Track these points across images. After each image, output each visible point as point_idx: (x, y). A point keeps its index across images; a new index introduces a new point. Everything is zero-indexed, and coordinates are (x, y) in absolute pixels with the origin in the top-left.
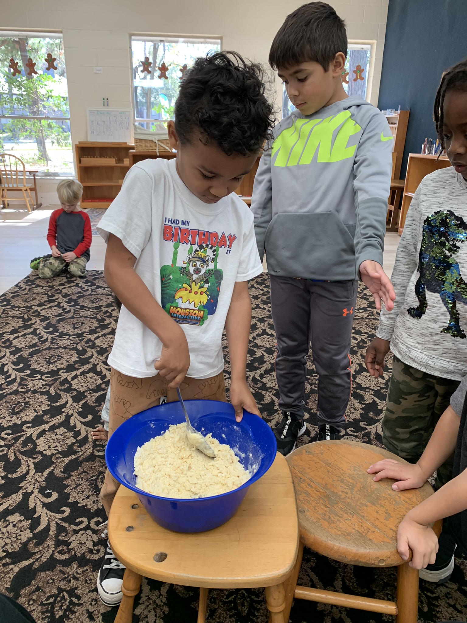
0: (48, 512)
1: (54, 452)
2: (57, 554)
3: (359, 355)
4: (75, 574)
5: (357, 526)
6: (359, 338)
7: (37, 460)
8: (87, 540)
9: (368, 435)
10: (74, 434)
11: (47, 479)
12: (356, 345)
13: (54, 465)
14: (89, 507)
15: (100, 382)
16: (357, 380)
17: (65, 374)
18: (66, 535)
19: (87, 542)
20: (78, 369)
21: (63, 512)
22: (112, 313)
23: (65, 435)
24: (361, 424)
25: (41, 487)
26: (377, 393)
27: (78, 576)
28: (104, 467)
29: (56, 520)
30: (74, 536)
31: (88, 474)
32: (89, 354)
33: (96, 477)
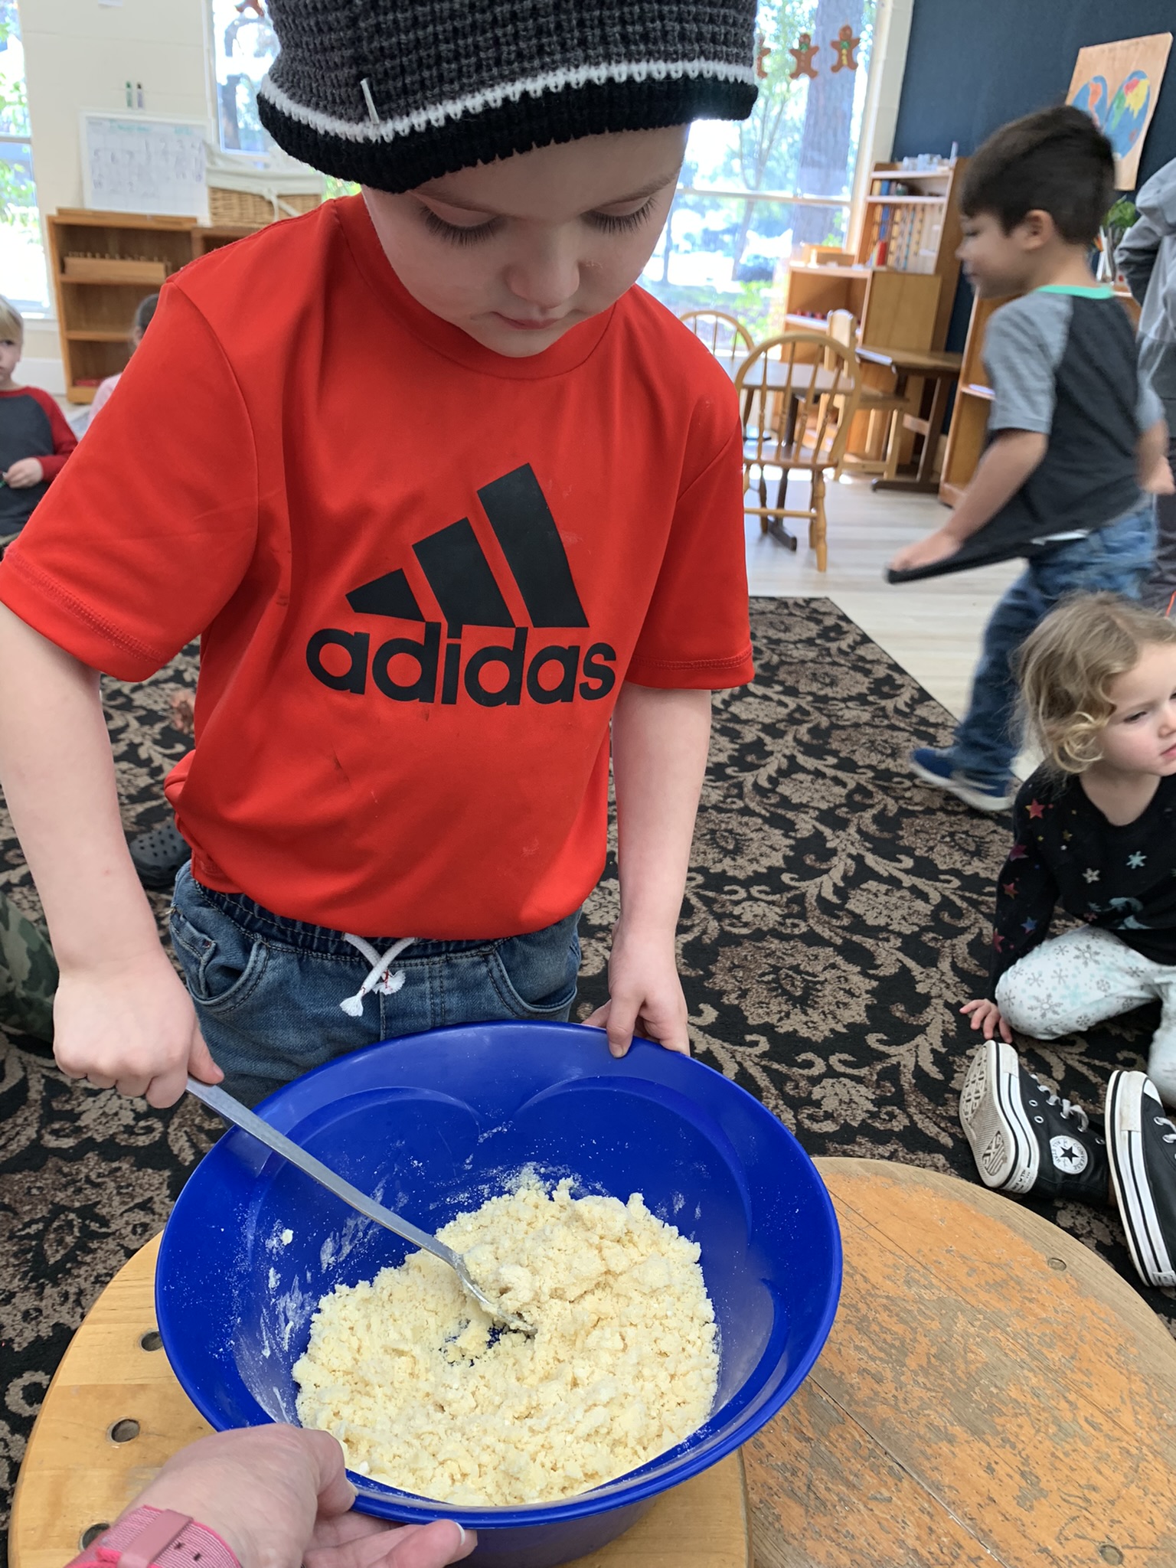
3: (852, 830)
6: (851, 780)
9: (892, 1074)
12: (843, 801)
14: (8, 1333)
16: (851, 905)
24: (872, 1040)
26: (911, 945)
28: (70, 1190)
31: (16, 1213)
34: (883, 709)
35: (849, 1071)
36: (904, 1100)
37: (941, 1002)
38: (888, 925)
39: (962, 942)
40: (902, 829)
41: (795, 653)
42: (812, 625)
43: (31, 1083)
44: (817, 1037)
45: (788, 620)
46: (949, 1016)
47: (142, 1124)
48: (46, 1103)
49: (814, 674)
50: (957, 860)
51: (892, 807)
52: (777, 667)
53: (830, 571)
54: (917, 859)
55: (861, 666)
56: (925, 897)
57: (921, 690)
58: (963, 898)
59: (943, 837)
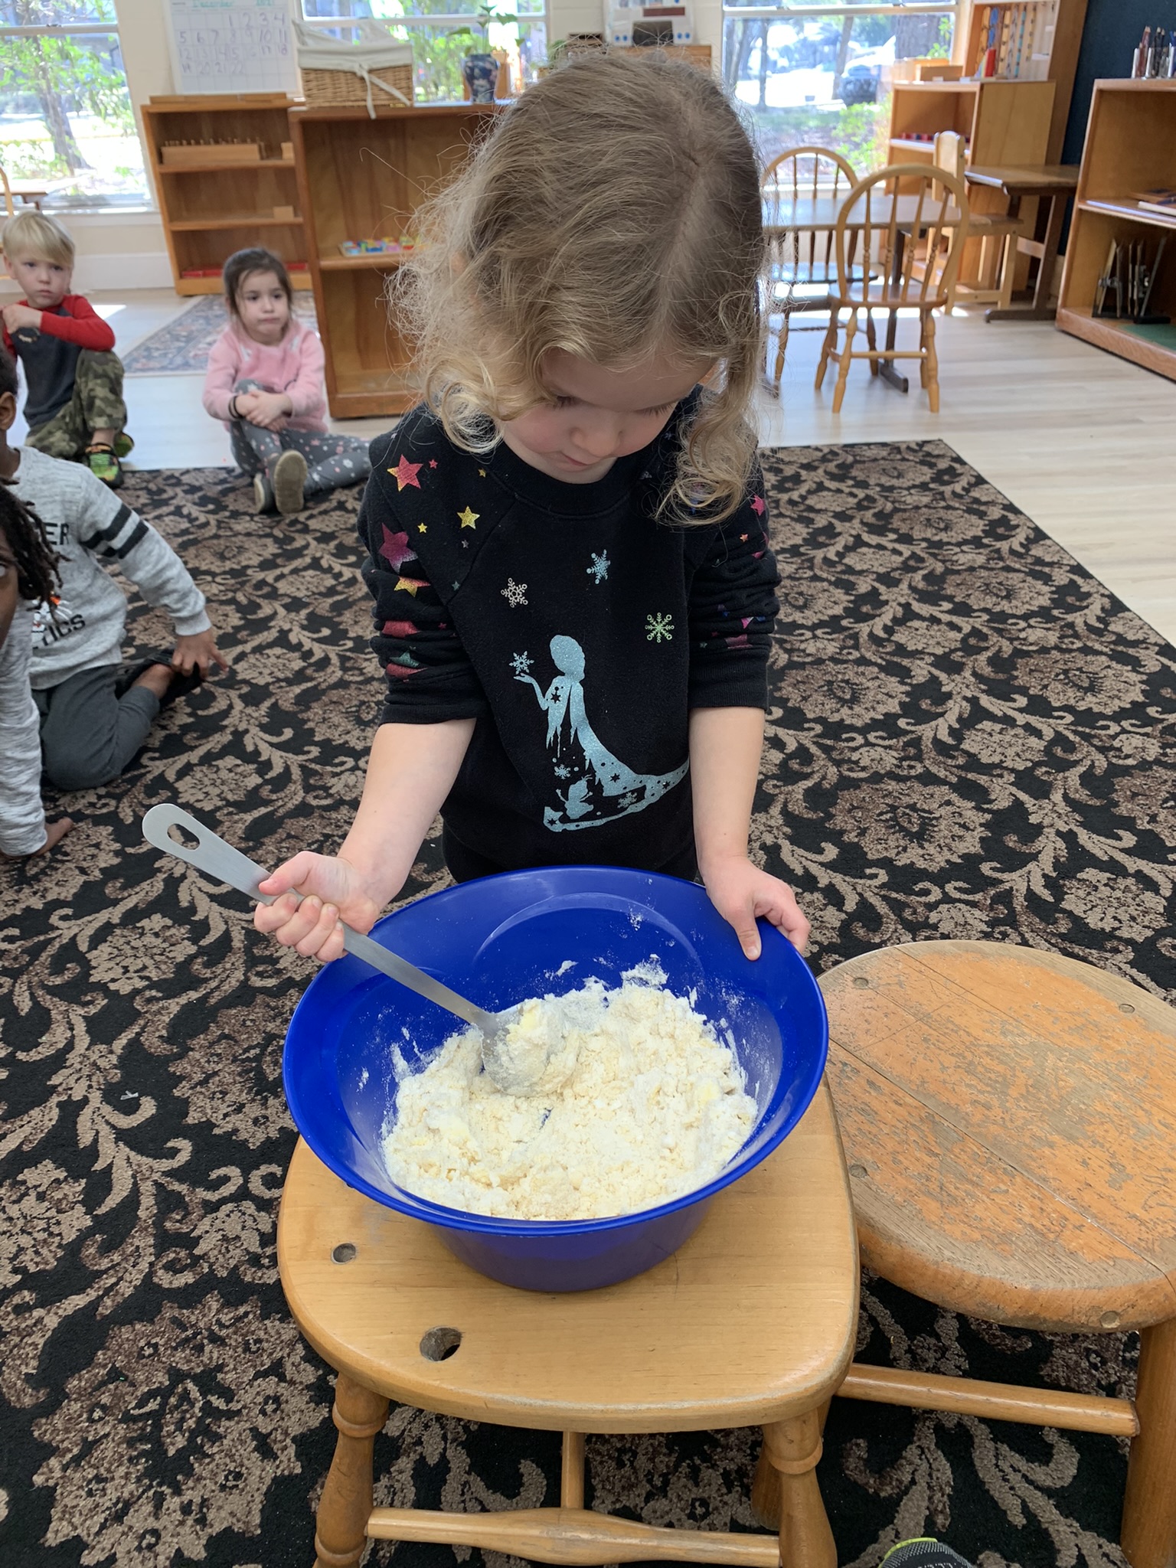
0: (132, 1154)
1: (140, 984)
2: (160, 1272)
3: (967, 673)
4: (215, 1328)
5: (1026, 1210)
6: (966, 624)
7: (93, 1010)
8: (243, 1228)
9: (1005, 898)
10: (190, 931)
11: (123, 1063)
12: (958, 645)
13: (142, 1022)
14: (243, 1135)
15: (255, 780)
16: (965, 746)
17: (157, 763)
18: (184, 1217)
19: (244, 1235)
20: (192, 748)
21: (173, 1153)
22: (279, 585)
23: (168, 934)
24: (986, 868)
25: (108, 1084)
26: (1026, 780)
27: (224, 1333)
28: (279, 1021)
29: (155, 1177)
30: (207, 1221)
31: (236, 1041)
32: (220, 704)
33: (257, 1051)
34: (998, 551)
35: (965, 897)
36: (1015, 921)
37: (1052, 831)
38: (1002, 761)
39: (1074, 776)
40: (1017, 669)
41: (909, 499)
42: (925, 469)
43: (233, 934)
44: (934, 868)
45: (902, 466)
46: (1061, 844)
48: (248, 950)
49: (928, 520)
50: (1071, 696)
51: (1007, 649)
52: (891, 515)
53: (943, 411)
54: (1031, 698)
55: (976, 509)
56: (1038, 734)
57: (1037, 530)
58: (1075, 732)
59: (1057, 675)
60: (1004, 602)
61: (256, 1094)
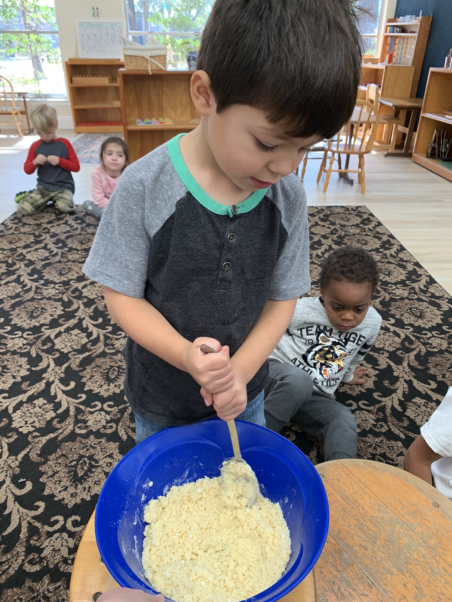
0: (20, 508)
1: (31, 429)
2: (26, 564)
4: (46, 592)
7: (11, 440)
8: (62, 546)
9: (382, 409)
10: (54, 406)
11: (21, 465)
13: (30, 447)
14: (66, 501)
15: (85, 340)
17: (48, 331)
18: (38, 539)
19: (62, 549)
20: (62, 325)
21: (38, 507)
23: (45, 407)
24: (375, 395)
25: (14, 474)
26: (394, 356)
27: (50, 595)
28: (85, 449)
29: (28, 519)
30: (48, 541)
31: (67, 458)
32: (74, 307)
33: (75, 462)
34: (386, 255)
35: (366, 408)
36: (387, 420)
37: (403, 379)
38: (384, 347)
39: (412, 354)
40: (391, 307)
41: (351, 231)
42: (358, 218)
43: (71, 409)
44: (354, 394)
45: (349, 216)
46: (406, 386)
47: (109, 425)
48: (76, 416)
49: (358, 240)
50: (412, 320)
51: (388, 297)
52: (344, 237)
53: (366, 194)
54: (397, 320)
55: (377, 235)
56: (398, 335)
57: (401, 246)
58: (414, 336)
59: (407, 310)
60: (387, 277)
61: (73, 483)
